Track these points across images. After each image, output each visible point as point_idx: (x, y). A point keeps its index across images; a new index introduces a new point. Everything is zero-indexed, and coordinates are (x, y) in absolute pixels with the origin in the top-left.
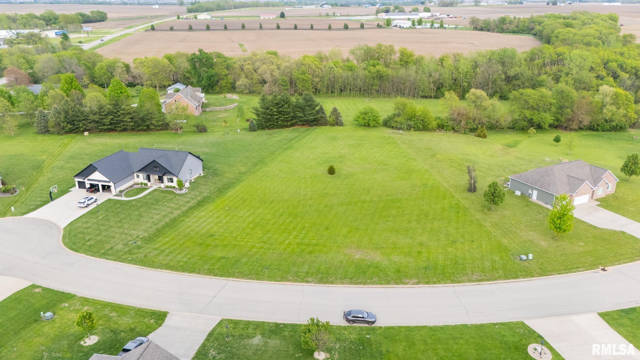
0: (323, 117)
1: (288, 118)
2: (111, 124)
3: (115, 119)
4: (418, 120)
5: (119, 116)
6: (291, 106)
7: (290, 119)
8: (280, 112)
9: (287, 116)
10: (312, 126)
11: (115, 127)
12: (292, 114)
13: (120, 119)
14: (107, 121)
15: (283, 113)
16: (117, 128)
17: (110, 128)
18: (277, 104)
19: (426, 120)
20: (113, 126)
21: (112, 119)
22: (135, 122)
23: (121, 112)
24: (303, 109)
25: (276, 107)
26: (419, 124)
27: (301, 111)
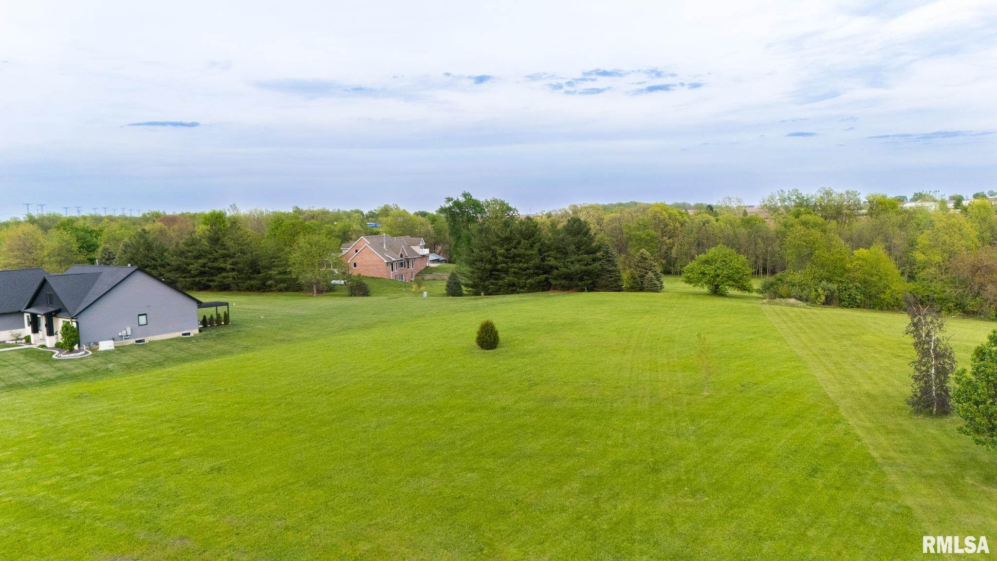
0: (610, 271)
1: (528, 268)
2: (202, 274)
3: (209, 264)
4: (853, 280)
5: (215, 260)
6: (538, 244)
7: (531, 271)
8: (513, 258)
9: (526, 265)
10: (582, 290)
11: (208, 281)
12: (537, 261)
13: (216, 264)
14: (195, 267)
15: (518, 259)
16: (212, 284)
17: (199, 282)
18: (508, 239)
19: (875, 279)
20: (205, 278)
21: (204, 266)
22: (240, 271)
23: (221, 252)
24: (563, 252)
25: (506, 246)
26: (853, 291)
27: (559, 256)
